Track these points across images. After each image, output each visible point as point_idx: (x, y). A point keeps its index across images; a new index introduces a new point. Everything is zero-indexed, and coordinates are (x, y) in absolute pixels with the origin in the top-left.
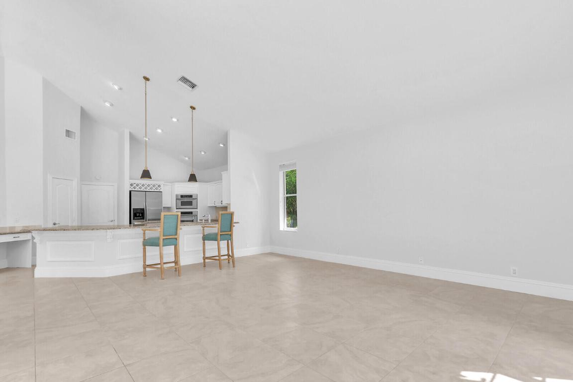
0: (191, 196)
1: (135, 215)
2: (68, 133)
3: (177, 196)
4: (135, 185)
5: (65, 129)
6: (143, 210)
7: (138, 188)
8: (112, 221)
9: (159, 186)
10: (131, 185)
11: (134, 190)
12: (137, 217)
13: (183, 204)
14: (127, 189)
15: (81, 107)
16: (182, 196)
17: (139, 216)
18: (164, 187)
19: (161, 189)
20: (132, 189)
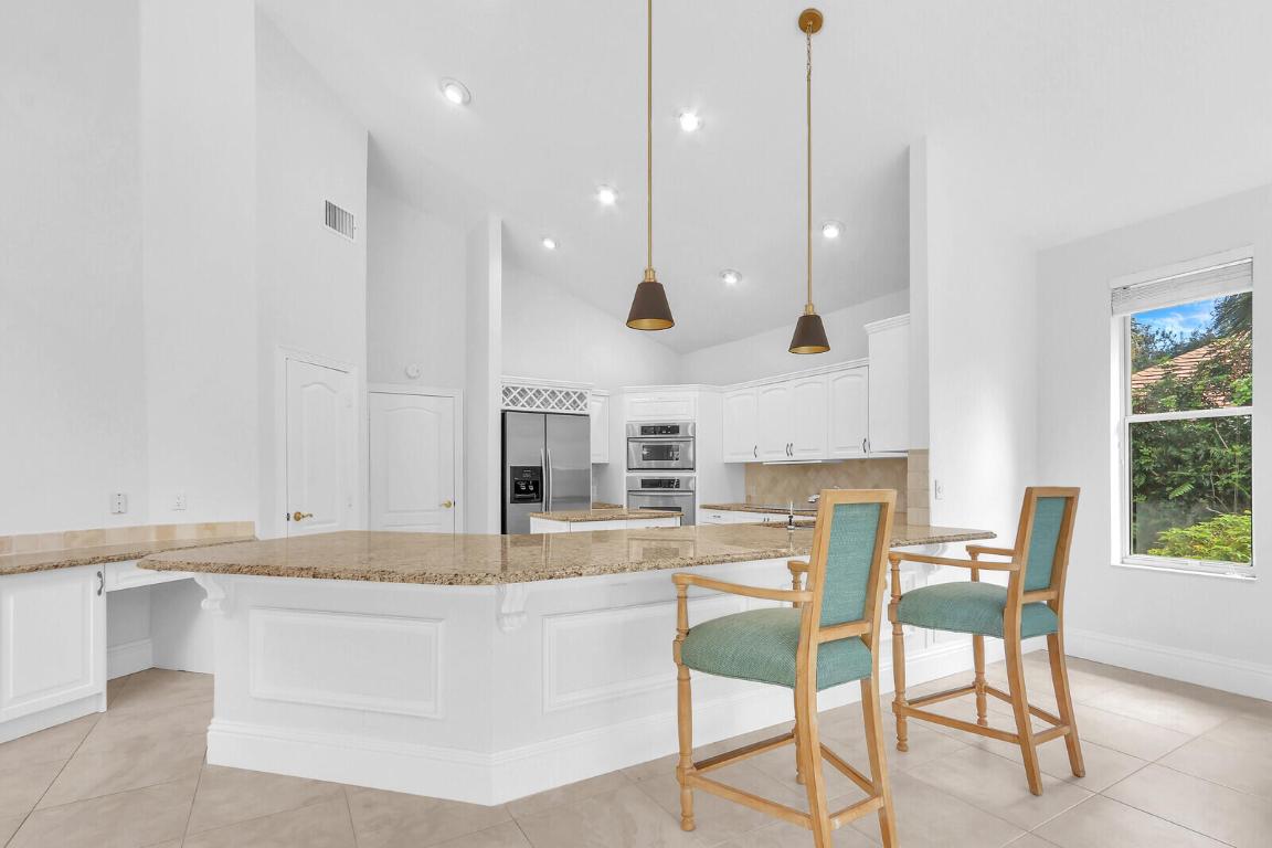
0: (674, 429)
1: (516, 489)
2: (333, 215)
3: (629, 427)
4: (515, 393)
5: (324, 200)
6: (538, 471)
7: (523, 401)
8: (448, 505)
9: (581, 397)
10: (507, 392)
11: (513, 408)
13: (649, 453)
14: (496, 404)
15: (369, 133)
16: (645, 430)
17: (527, 491)
18: (593, 398)
19: (585, 405)
20: (508, 405)
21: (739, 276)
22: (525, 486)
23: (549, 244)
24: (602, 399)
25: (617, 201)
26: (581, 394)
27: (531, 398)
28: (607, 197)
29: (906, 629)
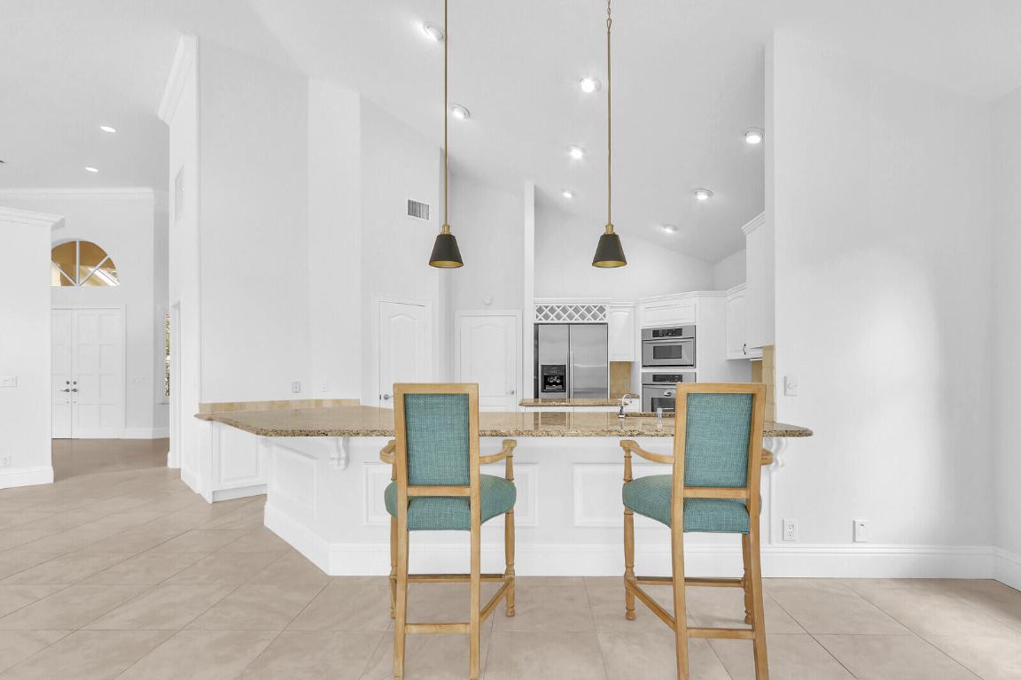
0: (677, 332)
1: (546, 382)
2: (414, 209)
3: (644, 332)
4: (547, 310)
5: (407, 199)
6: (562, 368)
7: (552, 316)
8: (514, 393)
9: (602, 309)
10: (540, 310)
11: (544, 321)
12: (551, 384)
13: (659, 353)
14: (531, 318)
15: (441, 149)
16: (656, 333)
17: (554, 384)
18: (612, 310)
19: (604, 316)
20: (540, 319)
21: (710, 194)
22: (552, 380)
23: (568, 195)
24: (627, 310)
25: (584, 157)
26: (601, 307)
27: (546, 314)
28: (576, 154)
29: (636, 516)
